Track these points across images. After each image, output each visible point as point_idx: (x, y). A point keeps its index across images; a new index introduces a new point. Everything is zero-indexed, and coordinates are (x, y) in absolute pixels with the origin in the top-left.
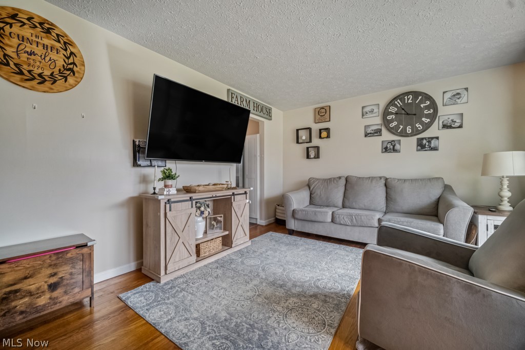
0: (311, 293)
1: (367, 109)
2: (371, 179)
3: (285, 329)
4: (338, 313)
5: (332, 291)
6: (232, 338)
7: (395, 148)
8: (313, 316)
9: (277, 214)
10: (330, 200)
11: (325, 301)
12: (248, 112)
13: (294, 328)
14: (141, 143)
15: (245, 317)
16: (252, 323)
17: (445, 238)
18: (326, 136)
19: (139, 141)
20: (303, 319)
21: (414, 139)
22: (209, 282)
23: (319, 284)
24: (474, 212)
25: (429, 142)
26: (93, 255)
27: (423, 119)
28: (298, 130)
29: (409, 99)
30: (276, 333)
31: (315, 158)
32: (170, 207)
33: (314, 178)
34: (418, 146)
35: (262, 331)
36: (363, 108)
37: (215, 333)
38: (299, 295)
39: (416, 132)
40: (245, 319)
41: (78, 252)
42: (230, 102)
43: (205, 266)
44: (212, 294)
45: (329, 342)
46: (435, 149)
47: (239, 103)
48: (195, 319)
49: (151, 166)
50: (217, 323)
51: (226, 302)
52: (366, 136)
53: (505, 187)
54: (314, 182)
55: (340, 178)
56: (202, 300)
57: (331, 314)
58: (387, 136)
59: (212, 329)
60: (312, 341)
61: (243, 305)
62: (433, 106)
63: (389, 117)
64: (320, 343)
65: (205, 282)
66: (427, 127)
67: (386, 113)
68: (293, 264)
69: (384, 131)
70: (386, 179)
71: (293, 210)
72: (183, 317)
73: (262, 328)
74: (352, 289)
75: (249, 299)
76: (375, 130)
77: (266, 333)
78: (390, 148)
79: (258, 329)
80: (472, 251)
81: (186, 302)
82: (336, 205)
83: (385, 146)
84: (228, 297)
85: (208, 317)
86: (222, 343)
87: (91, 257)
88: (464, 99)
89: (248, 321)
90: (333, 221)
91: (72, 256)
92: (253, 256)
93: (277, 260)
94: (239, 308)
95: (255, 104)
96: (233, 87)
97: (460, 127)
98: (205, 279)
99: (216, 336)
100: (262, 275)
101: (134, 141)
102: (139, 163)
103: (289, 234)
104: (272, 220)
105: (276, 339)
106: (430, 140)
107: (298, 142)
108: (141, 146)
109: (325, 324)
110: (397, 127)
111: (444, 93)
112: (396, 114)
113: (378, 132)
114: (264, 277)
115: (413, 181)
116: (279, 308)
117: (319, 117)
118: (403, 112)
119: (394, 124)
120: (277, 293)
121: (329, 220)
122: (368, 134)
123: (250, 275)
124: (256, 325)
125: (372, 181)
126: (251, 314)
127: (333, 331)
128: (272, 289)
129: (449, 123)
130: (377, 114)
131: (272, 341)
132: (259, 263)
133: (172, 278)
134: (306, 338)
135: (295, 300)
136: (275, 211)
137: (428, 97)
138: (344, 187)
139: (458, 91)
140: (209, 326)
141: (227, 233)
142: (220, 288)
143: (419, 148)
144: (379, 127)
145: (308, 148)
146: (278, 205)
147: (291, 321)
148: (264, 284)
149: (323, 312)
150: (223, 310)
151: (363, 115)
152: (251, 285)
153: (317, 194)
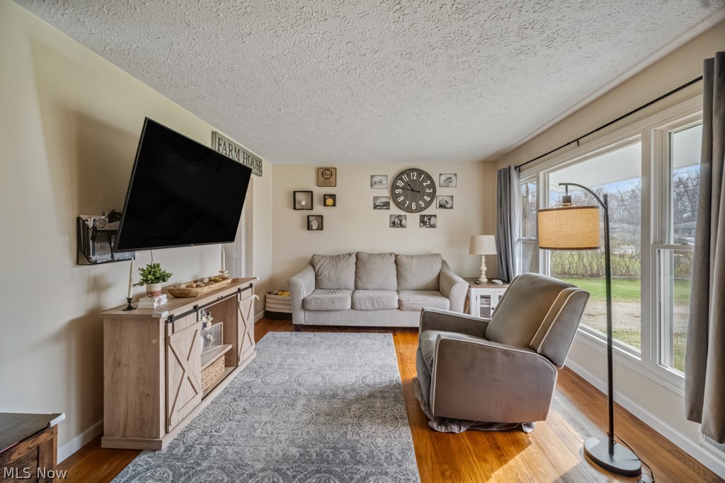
0: (367, 394)
1: (376, 179)
2: (382, 255)
3: (368, 437)
4: (401, 404)
5: (383, 385)
6: (323, 469)
7: (402, 223)
8: (383, 415)
9: (267, 305)
10: (341, 282)
11: (384, 397)
12: (249, 171)
13: (374, 432)
14: (97, 223)
15: (320, 442)
16: (332, 446)
17: (451, 312)
18: (332, 204)
19: (94, 220)
20: (377, 421)
21: (417, 215)
22: (239, 421)
23: (367, 381)
24: (470, 287)
25: (429, 219)
26: (57, 440)
27: (425, 197)
28: (294, 192)
29: (414, 176)
30: (362, 444)
31: (317, 229)
32: (173, 327)
33: (319, 256)
34: (421, 222)
35: (349, 448)
36: (372, 177)
37: (302, 473)
38: (357, 400)
39: (419, 209)
40: (322, 445)
41: (31, 446)
42: (216, 150)
43: (212, 403)
44: (258, 433)
45: (410, 431)
46: (433, 226)
47: (228, 153)
48: (263, 470)
49: (113, 261)
50: (294, 462)
51: (286, 436)
52: (375, 208)
53: (483, 263)
54: (319, 260)
55: (350, 255)
56: (251, 446)
57: (396, 407)
58: (394, 210)
59: (295, 471)
60: (397, 436)
61: (309, 432)
62: (433, 186)
63: (398, 191)
64: (403, 435)
65: (234, 423)
66: (428, 204)
67: (394, 187)
68: (327, 368)
69: (392, 205)
70: (396, 256)
71: (303, 300)
72: (245, 476)
73: (346, 446)
74: (398, 377)
75: (309, 422)
76: (383, 203)
77: (354, 449)
78: (397, 223)
79: (343, 448)
80: (486, 324)
81: (230, 457)
82: (348, 287)
83: (392, 221)
84: (282, 429)
85: (278, 461)
86: (318, 478)
87: (52, 447)
88: (454, 184)
89: (327, 445)
90: (352, 307)
91: (20, 456)
92: (272, 371)
93: (307, 368)
94: (306, 437)
95: (245, 155)
96: (221, 129)
97: (451, 208)
98: (230, 420)
99: (305, 475)
100: (302, 390)
101: (79, 219)
102: (94, 258)
103: (296, 331)
104: (261, 314)
105: (366, 450)
106: (430, 217)
107: (295, 208)
108: (98, 229)
109: (397, 418)
110: (404, 202)
111: (440, 175)
112: (403, 188)
113: (386, 205)
114: (307, 393)
115: (419, 257)
116: (348, 420)
117: (323, 179)
118: (409, 188)
119: (401, 199)
120: (335, 406)
121: (350, 307)
122: (377, 206)
123: (288, 395)
124: (338, 446)
125: (383, 258)
126: (325, 437)
127: (406, 421)
128: (326, 403)
129: (444, 203)
130: (385, 186)
131: (364, 453)
132: (288, 377)
133: (176, 436)
134: (390, 437)
135: (356, 405)
136: (265, 302)
137: (429, 177)
138: (354, 266)
139: (450, 176)
140: (288, 469)
141: (230, 347)
142: (263, 423)
143: (422, 224)
144: (387, 200)
145: (308, 216)
146: (269, 293)
147: (368, 428)
148: (313, 401)
149: (388, 408)
150: (288, 446)
151: (372, 185)
152: (299, 407)
153: (325, 276)
